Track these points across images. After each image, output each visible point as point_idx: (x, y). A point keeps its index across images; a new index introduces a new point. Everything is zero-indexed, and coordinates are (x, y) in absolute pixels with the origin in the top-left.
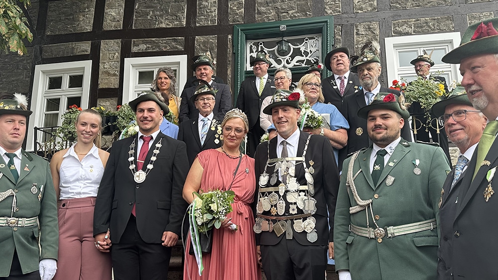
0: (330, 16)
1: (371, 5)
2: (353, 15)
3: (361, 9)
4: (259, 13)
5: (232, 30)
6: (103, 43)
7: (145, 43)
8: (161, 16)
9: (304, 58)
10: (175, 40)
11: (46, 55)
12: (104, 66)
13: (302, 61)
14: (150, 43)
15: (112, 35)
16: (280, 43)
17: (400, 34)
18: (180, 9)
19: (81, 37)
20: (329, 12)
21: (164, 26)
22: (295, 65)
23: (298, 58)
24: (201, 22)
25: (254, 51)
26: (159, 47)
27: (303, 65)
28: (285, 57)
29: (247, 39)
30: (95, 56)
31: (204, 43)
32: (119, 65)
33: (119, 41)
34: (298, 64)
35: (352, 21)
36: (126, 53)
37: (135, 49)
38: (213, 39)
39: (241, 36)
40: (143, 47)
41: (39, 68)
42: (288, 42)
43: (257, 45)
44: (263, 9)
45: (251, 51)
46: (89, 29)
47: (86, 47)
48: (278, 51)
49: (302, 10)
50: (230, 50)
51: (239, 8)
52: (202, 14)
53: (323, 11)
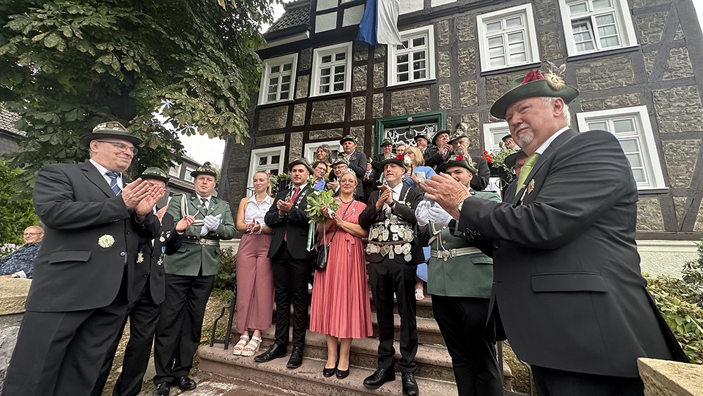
0: (443, 111)
1: (473, 102)
2: (460, 109)
3: (466, 104)
4: (394, 110)
5: (375, 122)
6: (292, 135)
7: (319, 133)
8: (328, 115)
10: (337, 131)
11: (258, 144)
12: (293, 149)
14: (322, 133)
15: (297, 129)
16: (408, 129)
18: (341, 110)
19: (279, 131)
20: (442, 107)
21: (330, 122)
24: (355, 118)
26: (326, 135)
28: (411, 140)
29: (385, 128)
30: (287, 143)
31: (356, 132)
32: (301, 148)
33: (302, 133)
35: (459, 113)
36: (306, 140)
37: (311, 138)
38: (362, 129)
39: (381, 126)
40: (316, 136)
41: (254, 152)
42: (413, 129)
43: (392, 132)
44: (396, 107)
46: (284, 126)
47: (282, 137)
48: (407, 135)
49: (423, 107)
50: (373, 136)
51: (379, 108)
52: (355, 113)
53: (438, 107)
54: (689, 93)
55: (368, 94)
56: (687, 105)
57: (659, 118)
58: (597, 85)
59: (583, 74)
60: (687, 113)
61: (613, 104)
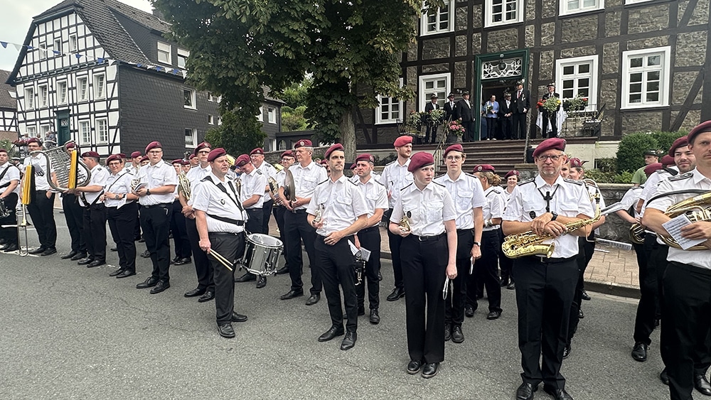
0: (527, 49)
1: (551, 41)
2: (540, 47)
3: (545, 43)
4: (489, 48)
5: (474, 58)
6: (408, 69)
7: (429, 67)
8: (437, 52)
9: (513, 71)
10: (444, 65)
12: (409, 80)
13: (512, 73)
14: (432, 67)
15: (412, 64)
16: (500, 63)
17: (565, 57)
18: (447, 48)
20: (527, 46)
21: (438, 57)
22: (508, 75)
23: (510, 71)
24: (458, 54)
26: (436, 69)
28: (503, 71)
29: (482, 62)
30: (404, 76)
31: (459, 66)
32: (416, 79)
33: (416, 67)
35: (539, 51)
36: (420, 73)
38: (464, 64)
39: (479, 60)
40: (428, 69)
42: (504, 62)
43: (488, 64)
44: (491, 45)
45: (485, 68)
48: (499, 67)
49: (512, 45)
51: (478, 46)
52: (459, 50)
53: (524, 45)
54: (701, 37)
55: (469, 33)
56: (697, 46)
57: (677, 55)
58: (642, 29)
59: (634, 19)
60: (696, 52)
61: (650, 44)
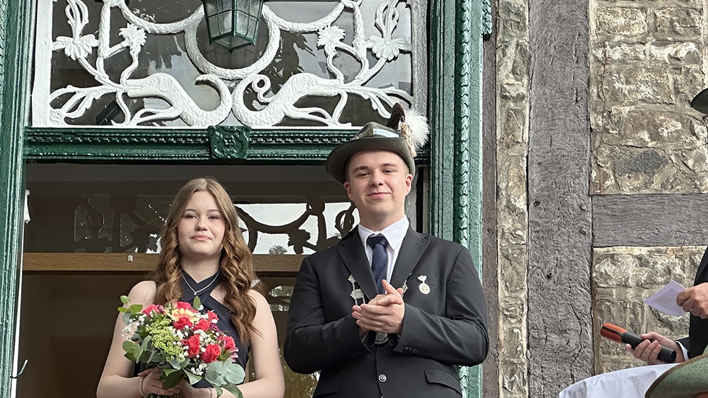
9: (337, 86)
13: (328, 103)
22: (287, 120)
23: (299, 85)
25: (78, 26)
27: (333, 122)
28: (237, 73)
34: (304, 113)
45: (61, 27)
